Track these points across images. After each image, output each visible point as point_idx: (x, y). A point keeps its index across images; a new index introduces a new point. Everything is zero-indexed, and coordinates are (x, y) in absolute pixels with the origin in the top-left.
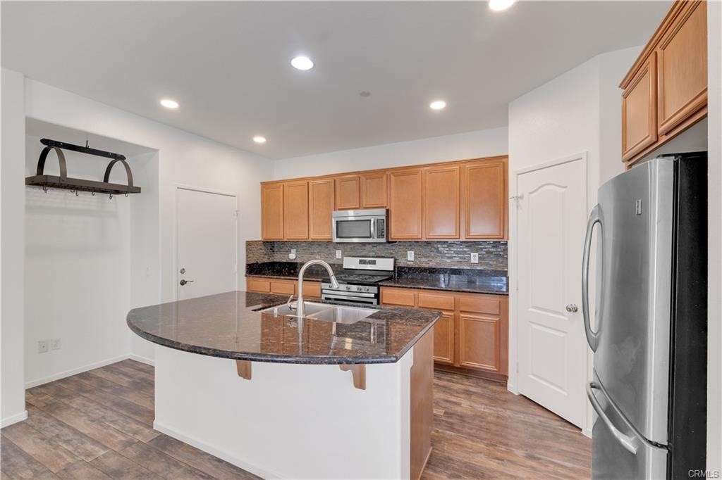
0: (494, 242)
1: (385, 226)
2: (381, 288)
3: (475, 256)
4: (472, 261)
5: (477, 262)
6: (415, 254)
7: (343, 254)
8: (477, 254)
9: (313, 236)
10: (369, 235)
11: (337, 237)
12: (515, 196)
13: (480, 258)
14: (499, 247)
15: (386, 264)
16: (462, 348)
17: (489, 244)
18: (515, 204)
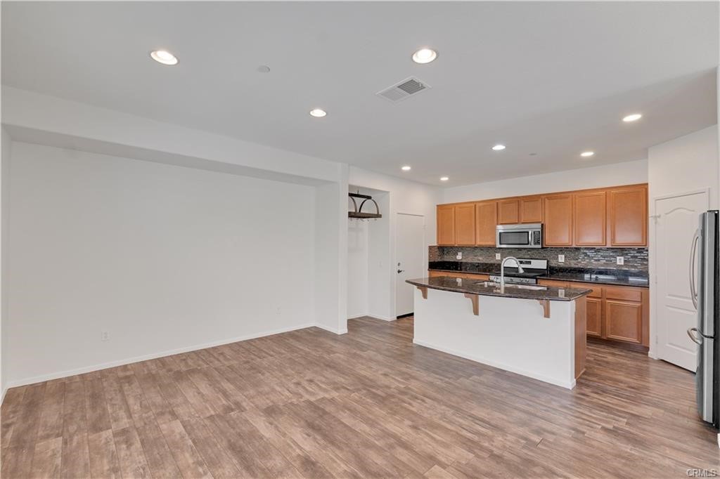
0: (639, 249)
1: (540, 237)
2: (539, 280)
3: (620, 259)
4: (618, 263)
5: (623, 264)
6: (565, 257)
7: (503, 257)
8: (622, 258)
9: (479, 243)
10: (527, 242)
11: (500, 244)
12: (654, 215)
13: (625, 261)
14: (641, 252)
15: (541, 264)
16: (608, 326)
17: (634, 250)
18: (654, 221)
